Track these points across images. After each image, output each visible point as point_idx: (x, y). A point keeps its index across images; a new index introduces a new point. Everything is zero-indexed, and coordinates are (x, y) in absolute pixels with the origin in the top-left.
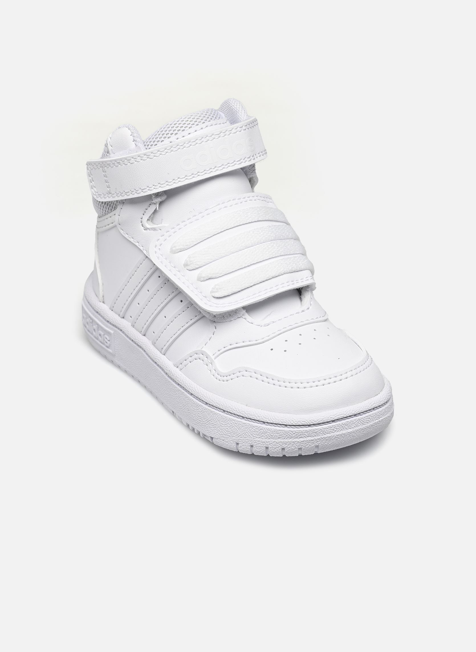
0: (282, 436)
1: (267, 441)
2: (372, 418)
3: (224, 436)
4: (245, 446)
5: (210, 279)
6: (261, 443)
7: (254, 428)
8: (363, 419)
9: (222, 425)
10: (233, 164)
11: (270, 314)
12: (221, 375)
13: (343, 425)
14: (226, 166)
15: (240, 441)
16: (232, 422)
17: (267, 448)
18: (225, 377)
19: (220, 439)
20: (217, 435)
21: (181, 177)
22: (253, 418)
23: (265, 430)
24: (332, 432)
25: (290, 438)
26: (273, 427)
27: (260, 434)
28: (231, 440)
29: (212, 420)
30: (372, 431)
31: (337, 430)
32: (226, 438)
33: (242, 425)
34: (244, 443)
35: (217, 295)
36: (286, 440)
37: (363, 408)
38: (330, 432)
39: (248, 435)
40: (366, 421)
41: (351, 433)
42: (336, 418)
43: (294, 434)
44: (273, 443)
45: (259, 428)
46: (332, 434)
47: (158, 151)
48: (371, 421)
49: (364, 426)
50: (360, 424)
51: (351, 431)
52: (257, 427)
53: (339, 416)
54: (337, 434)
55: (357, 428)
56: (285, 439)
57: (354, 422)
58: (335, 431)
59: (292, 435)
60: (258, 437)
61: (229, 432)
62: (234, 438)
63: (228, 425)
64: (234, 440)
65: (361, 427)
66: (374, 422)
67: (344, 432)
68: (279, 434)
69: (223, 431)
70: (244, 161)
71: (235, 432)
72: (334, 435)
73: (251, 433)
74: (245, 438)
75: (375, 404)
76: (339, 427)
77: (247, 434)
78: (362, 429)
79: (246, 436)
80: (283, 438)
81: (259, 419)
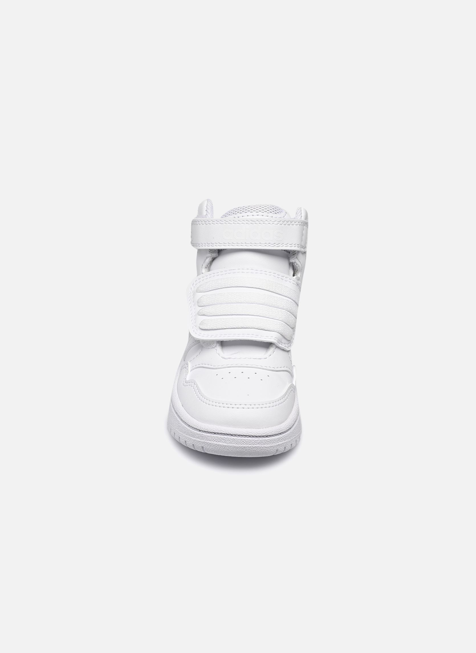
2: (246, 442)
5: (204, 315)
8: (237, 440)
10: (273, 245)
11: (237, 353)
13: (220, 438)
14: (268, 245)
18: (186, 384)
21: (247, 243)
24: (212, 441)
30: (244, 451)
31: (216, 440)
35: (202, 327)
37: (239, 432)
38: (211, 440)
40: (239, 442)
41: (225, 446)
42: (216, 432)
46: (212, 442)
48: (244, 444)
49: (237, 445)
50: (234, 443)
51: (226, 445)
53: (219, 431)
54: (215, 443)
55: (231, 445)
57: (229, 439)
58: (215, 441)
65: (234, 445)
66: (247, 445)
67: (221, 443)
70: (282, 245)
72: (213, 443)
75: (251, 433)
76: (217, 439)
78: (235, 447)
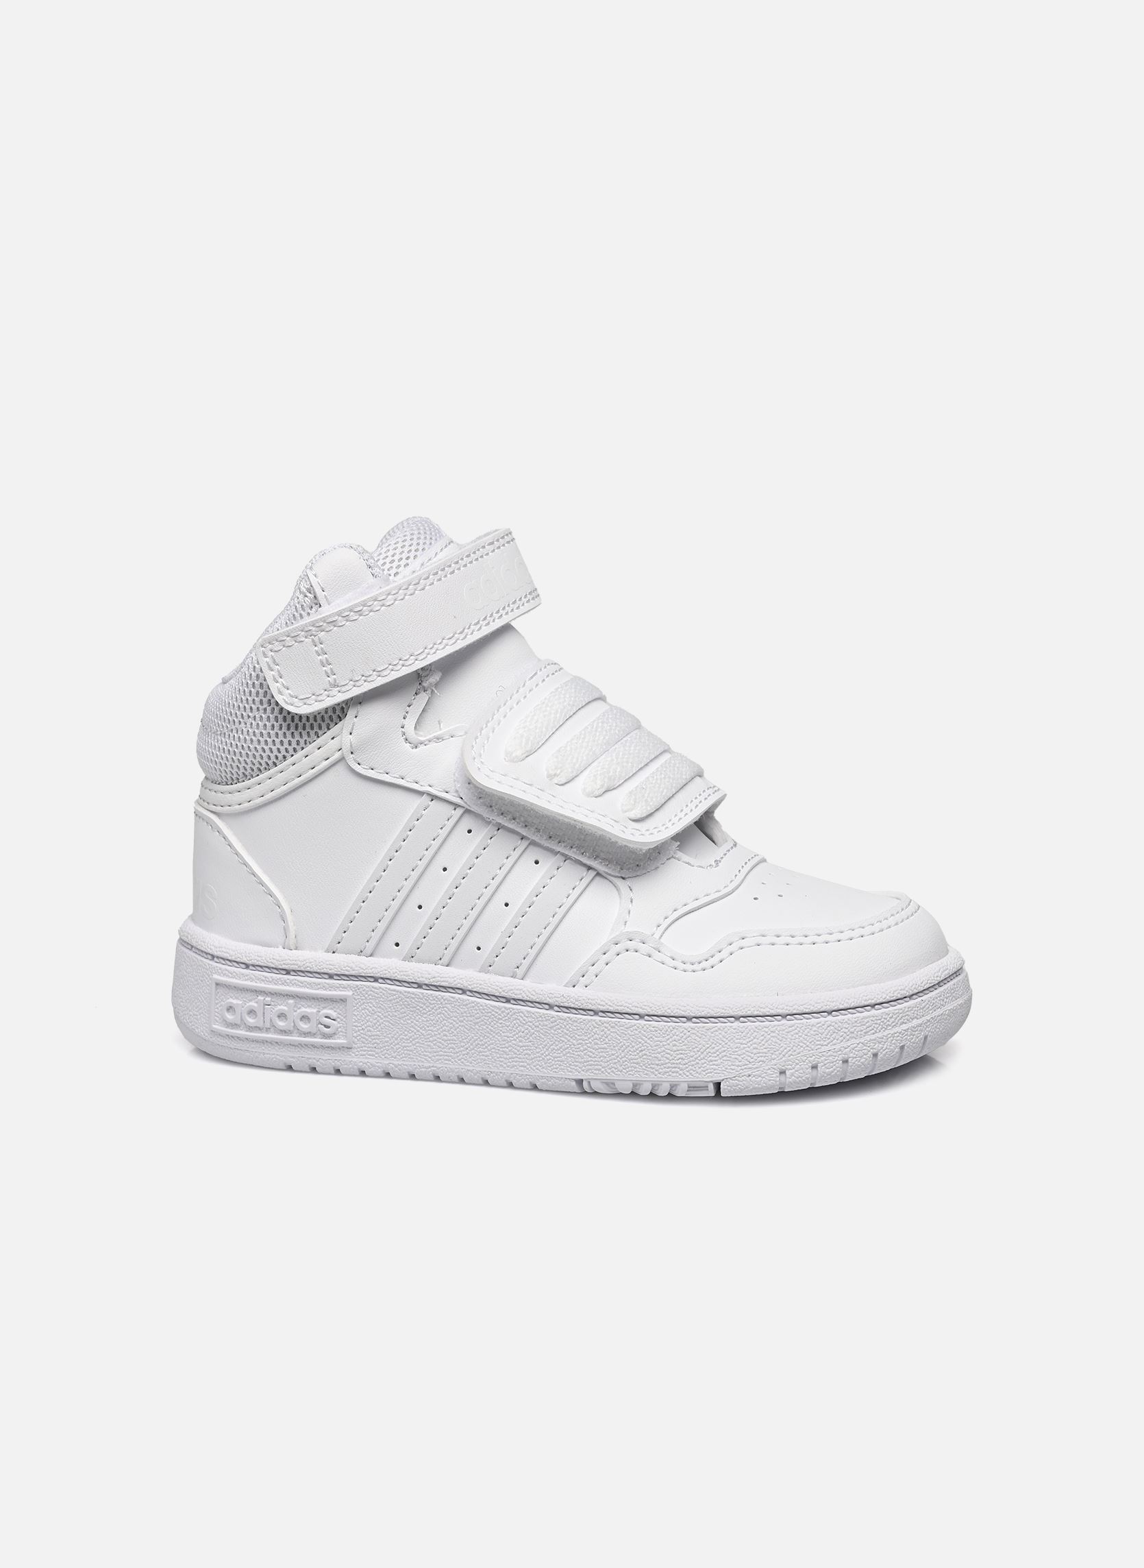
0: (870, 1028)
1: (845, 1046)
3: (750, 1066)
4: (801, 1071)
5: (607, 790)
6: (835, 1054)
7: (815, 1029)
9: (742, 1046)
12: (694, 961)
15: (789, 1065)
16: (763, 1033)
17: (846, 1061)
18: (704, 962)
19: (741, 1075)
20: (732, 1071)
22: (807, 1008)
23: (836, 1026)
25: (886, 1029)
26: (848, 1017)
27: (828, 1036)
28: (769, 1069)
29: (713, 1045)
32: (757, 1068)
33: (786, 1030)
34: (797, 1064)
35: (635, 814)
36: (880, 1035)
39: (804, 1046)
43: (891, 1018)
44: (856, 1047)
45: (823, 1025)
47: (389, 594)
52: (820, 1025)
56: (876, 1032)
59: (888, 1021)
60: (825, 1043)
61: (761, 1054)
62: (774, 1062)
63: (755, 1040)
64: (775, 1067)
68: (864, 1025)
69: (747, 1057)
71: (775, 1050)
73: (810, 1040)
74: (799, 1053)
77: (801, 1044)
79: (801, 1050)
80: (873, 1031)
81: (819, 1007)
